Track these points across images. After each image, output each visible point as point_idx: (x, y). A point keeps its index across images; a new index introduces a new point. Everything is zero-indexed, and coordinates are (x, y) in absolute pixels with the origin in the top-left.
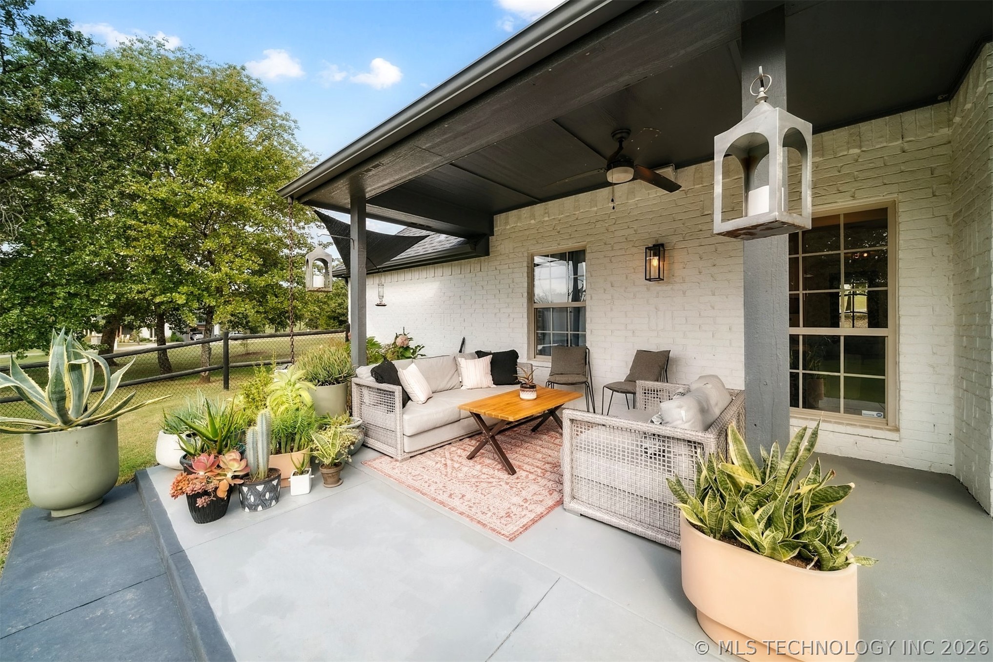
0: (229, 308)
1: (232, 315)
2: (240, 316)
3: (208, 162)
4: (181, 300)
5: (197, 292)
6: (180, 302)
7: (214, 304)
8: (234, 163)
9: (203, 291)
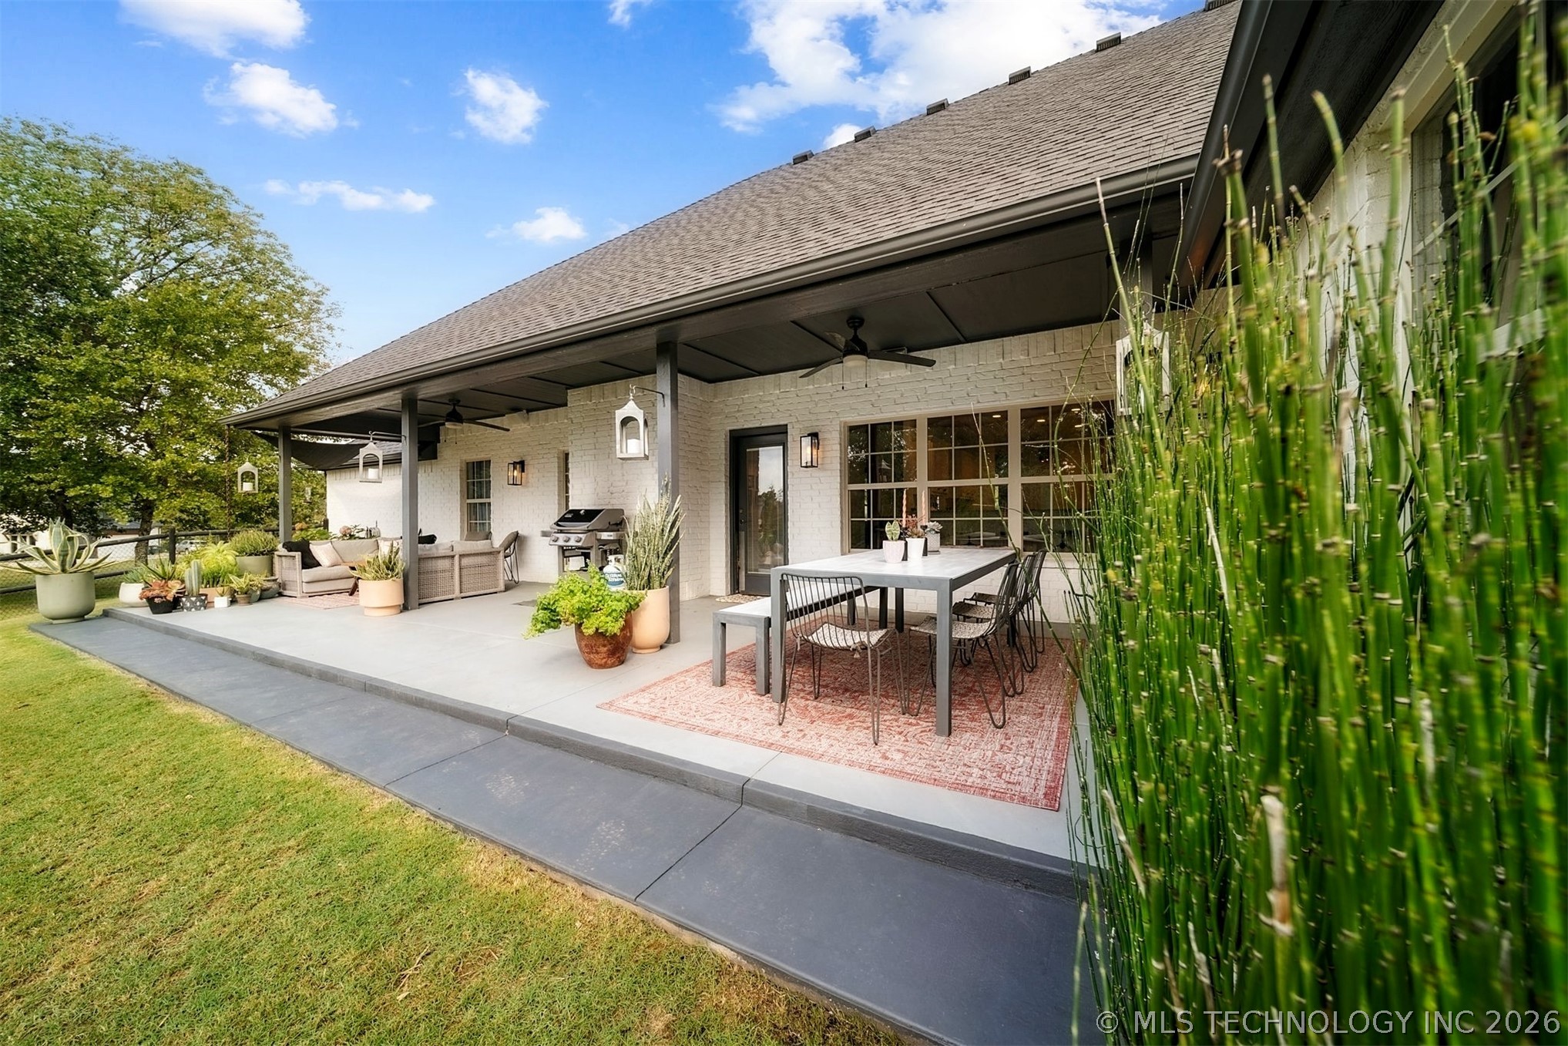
0: (176, 502)
1: (182, 511)
2: (197, 512)
3: (145, 322)
4: (107, 493)
5: (127, 481)
6: (103, 495)
7: (155, 497)
8: (182, 325)
9: (137, 481)
